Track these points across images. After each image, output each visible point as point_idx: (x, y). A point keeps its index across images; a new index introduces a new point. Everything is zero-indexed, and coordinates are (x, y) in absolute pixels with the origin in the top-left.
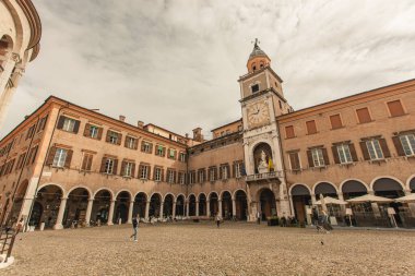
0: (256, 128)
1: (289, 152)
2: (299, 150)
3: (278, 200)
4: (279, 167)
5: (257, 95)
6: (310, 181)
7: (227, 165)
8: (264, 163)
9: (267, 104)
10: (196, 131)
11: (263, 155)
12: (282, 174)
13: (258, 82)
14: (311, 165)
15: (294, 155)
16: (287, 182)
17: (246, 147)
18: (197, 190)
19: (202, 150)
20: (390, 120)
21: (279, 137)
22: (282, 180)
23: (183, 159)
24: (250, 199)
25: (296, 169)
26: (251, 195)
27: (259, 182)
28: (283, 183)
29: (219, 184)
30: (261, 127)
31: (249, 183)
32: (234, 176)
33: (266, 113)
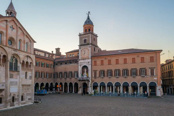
0: (84, 59)
1: (94, 71)
2: (97, 70)
3: (88, 87)
4: (90, 76)
5: (85, 45)
6: (99, 81)
7: (71, 72)
8: (85, 73)
9: (89, 50)
10: (58, 50)
11: (85, 70)
12: (91, 78)
13: (87, 39)
14: (100, 76)
15: (95, 72)
16: (92, 81)
17: (79, 66)
18: (59, 81)
19: (61, 64)
20: (123, 65)
21: (91, 65)
22: (90, 80)
23: (52, 67)
24: (79, 86)
25: (95, 77)
26: (80, 85)
27: (83, 80)
28: (91, 82)
29: (68, 79)
30: (86, 59)
31: (79, 80)
32: (74, 77)
33: (88, 54)
